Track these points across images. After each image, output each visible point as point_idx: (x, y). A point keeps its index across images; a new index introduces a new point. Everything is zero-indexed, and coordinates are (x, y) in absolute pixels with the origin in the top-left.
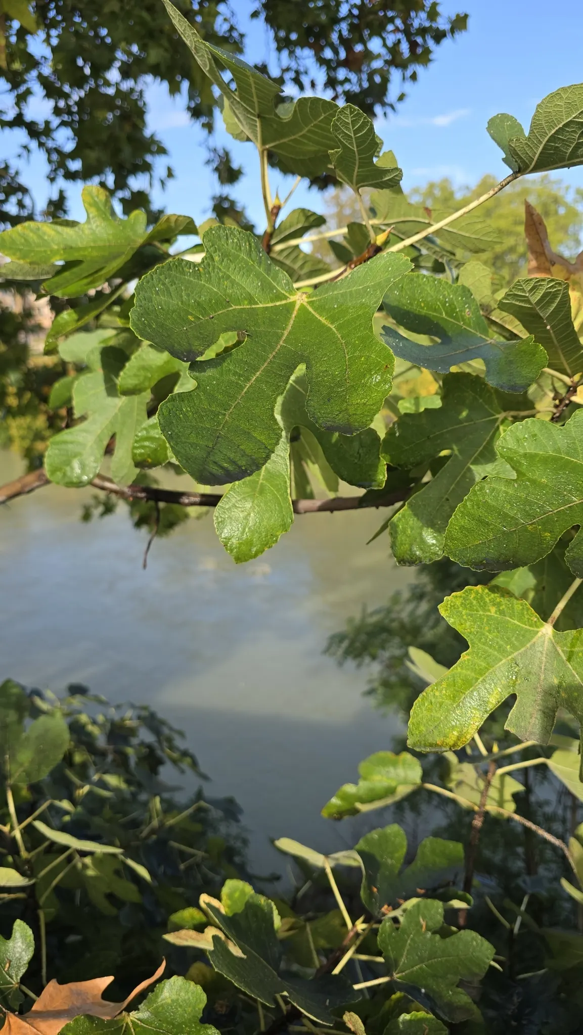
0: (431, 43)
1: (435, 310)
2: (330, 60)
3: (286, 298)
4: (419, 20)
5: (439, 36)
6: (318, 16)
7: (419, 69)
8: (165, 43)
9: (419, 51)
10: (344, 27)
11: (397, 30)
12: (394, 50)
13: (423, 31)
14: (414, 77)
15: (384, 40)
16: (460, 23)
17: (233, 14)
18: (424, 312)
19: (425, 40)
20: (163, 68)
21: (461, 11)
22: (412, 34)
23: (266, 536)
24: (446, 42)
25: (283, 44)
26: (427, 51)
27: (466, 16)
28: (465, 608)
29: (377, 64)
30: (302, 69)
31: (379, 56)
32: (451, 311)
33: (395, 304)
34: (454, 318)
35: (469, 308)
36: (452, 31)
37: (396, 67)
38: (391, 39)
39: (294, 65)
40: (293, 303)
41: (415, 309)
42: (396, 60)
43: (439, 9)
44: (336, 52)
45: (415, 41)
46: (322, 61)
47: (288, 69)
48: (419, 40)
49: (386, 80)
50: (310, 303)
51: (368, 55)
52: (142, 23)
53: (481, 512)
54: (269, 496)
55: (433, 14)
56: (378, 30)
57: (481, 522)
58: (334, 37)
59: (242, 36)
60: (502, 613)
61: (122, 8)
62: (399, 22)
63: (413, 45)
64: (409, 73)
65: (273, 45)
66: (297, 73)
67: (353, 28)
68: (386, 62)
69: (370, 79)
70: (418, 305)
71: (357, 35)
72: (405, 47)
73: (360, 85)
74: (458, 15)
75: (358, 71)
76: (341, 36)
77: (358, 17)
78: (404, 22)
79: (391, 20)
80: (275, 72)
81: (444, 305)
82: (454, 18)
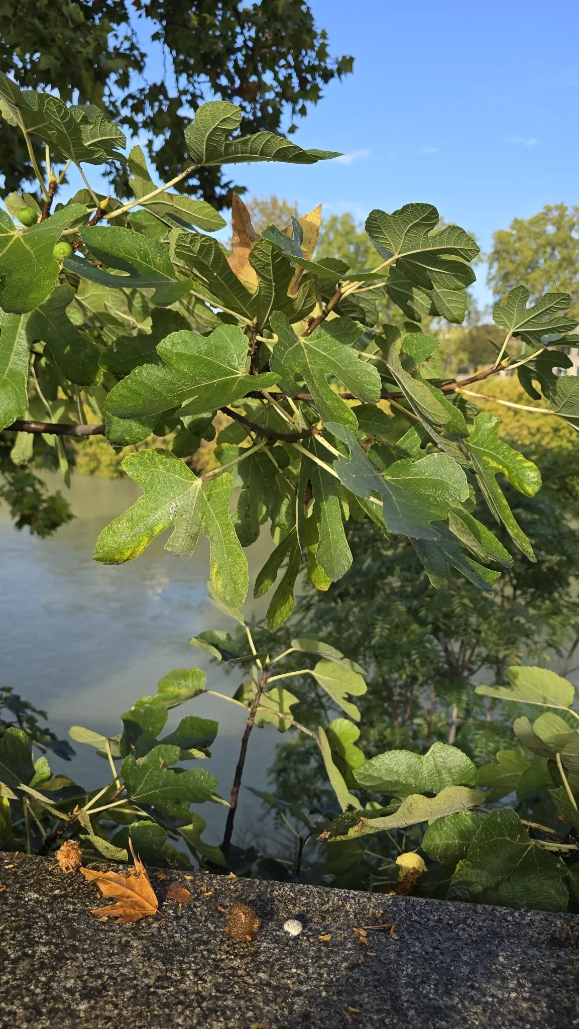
0: (319, 81)
1: (132, 255)
2: (226, 87)
3: (7, 232)
4: (309, 58)
5: (327, 76)
6: (216, 43)
7: (309, 105)
8: (56, 51)
9: (309, 87)
10: (240, 56)
11: (288, 66)
12: (285, 84)
13: (312, 69)
14: (303, 111)
15: (276, 74)
16: (346, 65)
17: (134, 33)
18: (122, 255)
19: (314, 79)
20: (53, 75)
21: (348, 53)
22: (303, 71)
23: (5, 417)
24: (333, 81)
25: (181, 68)
26: (316, 88)
27: (352, 59)
28: (141, 465)
29: (270, 95)
30: (198, 93)
31: (271, 88)
32: (145, 257)
33: (96, 246)
34: (146, 261)
35: (161, 256)
36: (339, 71)
37: (287, 101)
38: (283, 73)
39: (191, 89)
40: (12, 236)
41: (114, 252)
42: (286, 94)
43: (328, 50)
44: (231, 80)
45: (305, 78)
46: (217, 88)
47: (185, 92)
48: (309, 77)
49: (278, 113)
50: (24, 236)
51: (262, 87)
52: (35, 30)
53: (137, 388)
54: (9, 388)
55: (322, 54)
56: (271, 64)
57: (136, 392)
58: (230, 65)
59: (143, 55)
60: (167, 470)
61: (15, 14)
62: (290, 58)
63: (303, 82)
64: (298, 107)
65: (171, 68)
66: (194, 96)
67: (248, 59)
68: (277, 94)
69: (263, 109)
70: (118, 249)
71: (251, 66)
72: (295, 82)
73: (254, 114)
74: (344, 57)
75: (253, 100)
76: (236, 65)
77: (252, 49)
78: (295, 59)
79: (284, 56)
80: (173, 94)
81: (139, 252)
82: (340, 59)
